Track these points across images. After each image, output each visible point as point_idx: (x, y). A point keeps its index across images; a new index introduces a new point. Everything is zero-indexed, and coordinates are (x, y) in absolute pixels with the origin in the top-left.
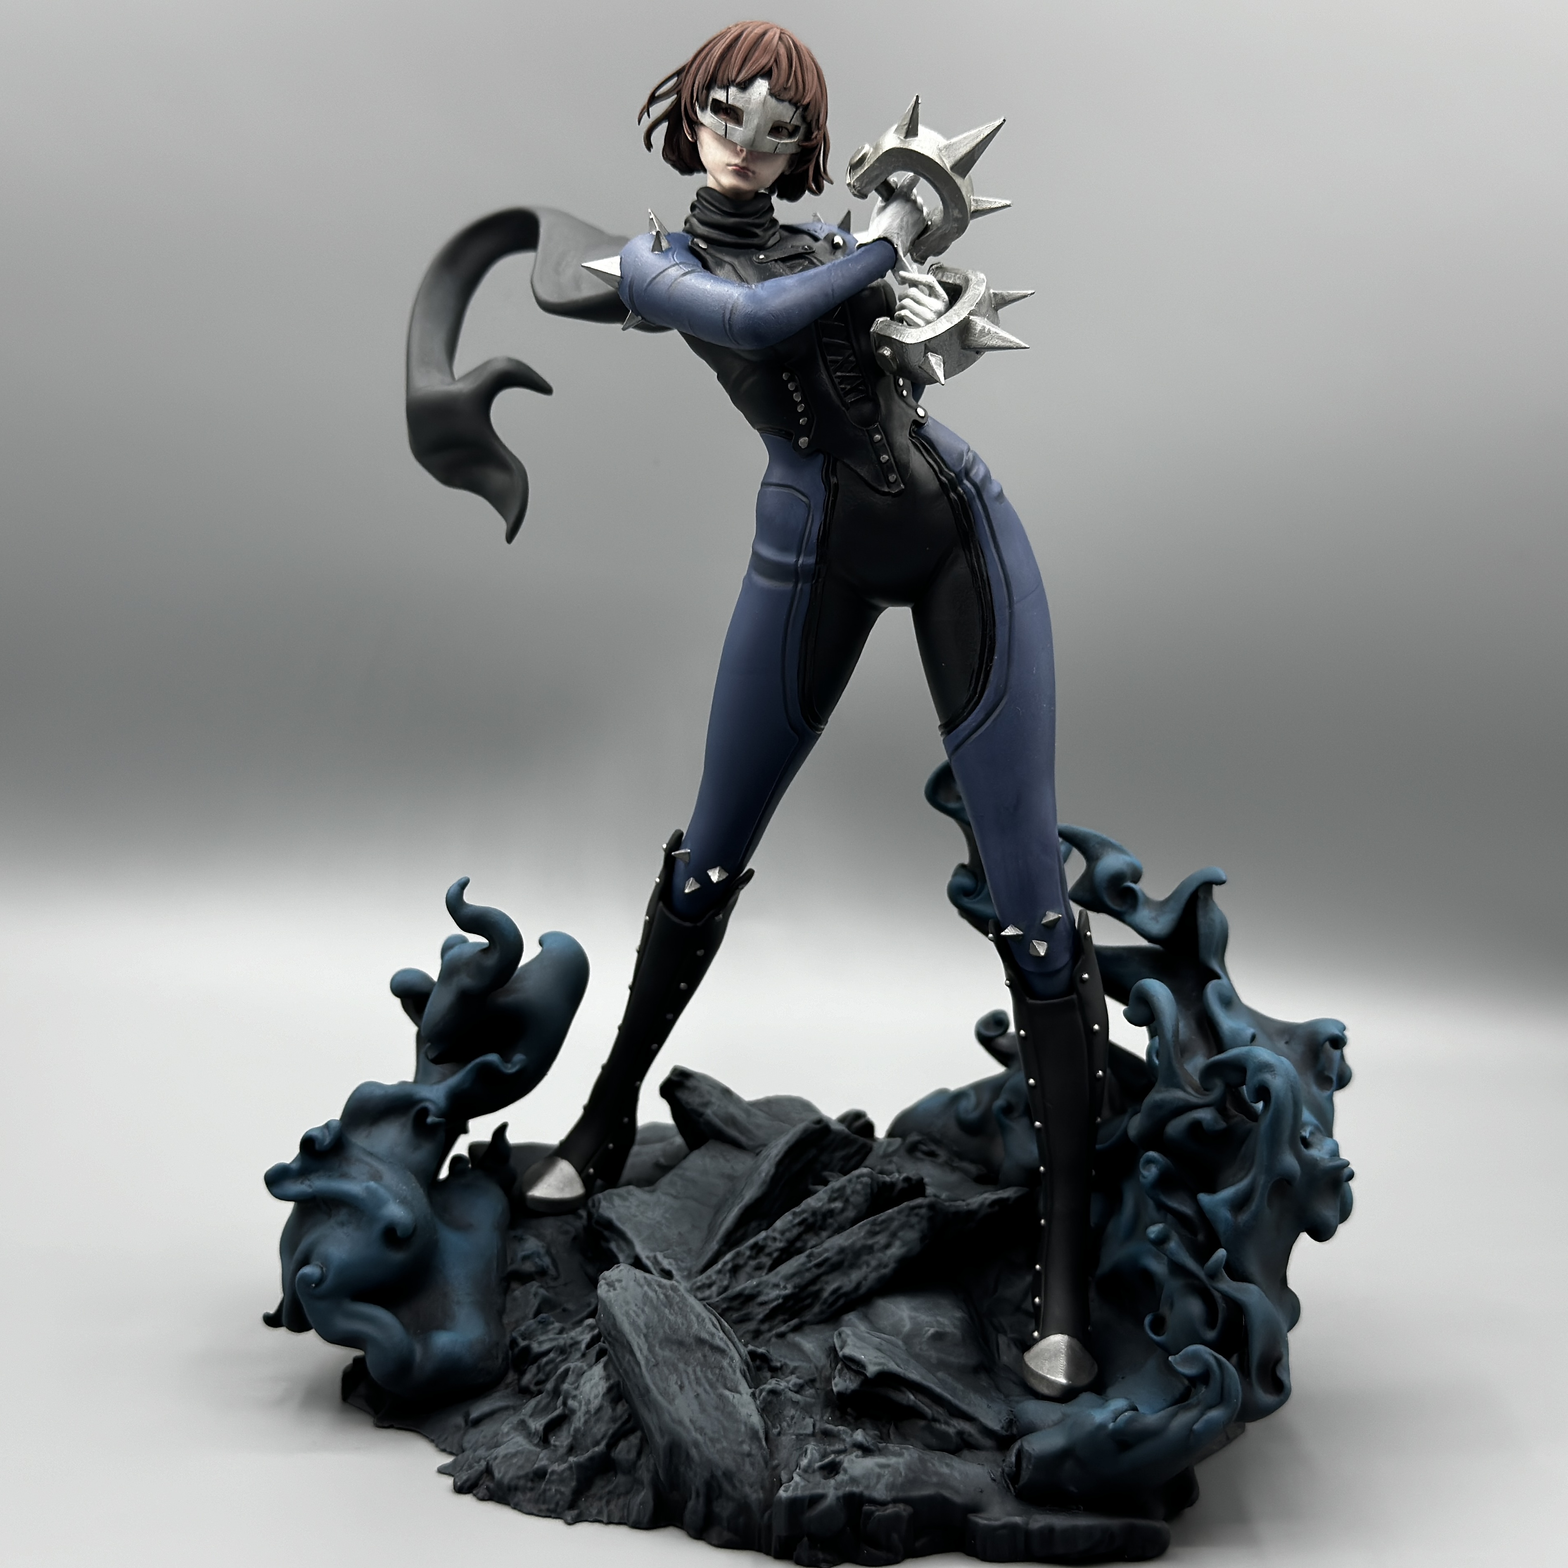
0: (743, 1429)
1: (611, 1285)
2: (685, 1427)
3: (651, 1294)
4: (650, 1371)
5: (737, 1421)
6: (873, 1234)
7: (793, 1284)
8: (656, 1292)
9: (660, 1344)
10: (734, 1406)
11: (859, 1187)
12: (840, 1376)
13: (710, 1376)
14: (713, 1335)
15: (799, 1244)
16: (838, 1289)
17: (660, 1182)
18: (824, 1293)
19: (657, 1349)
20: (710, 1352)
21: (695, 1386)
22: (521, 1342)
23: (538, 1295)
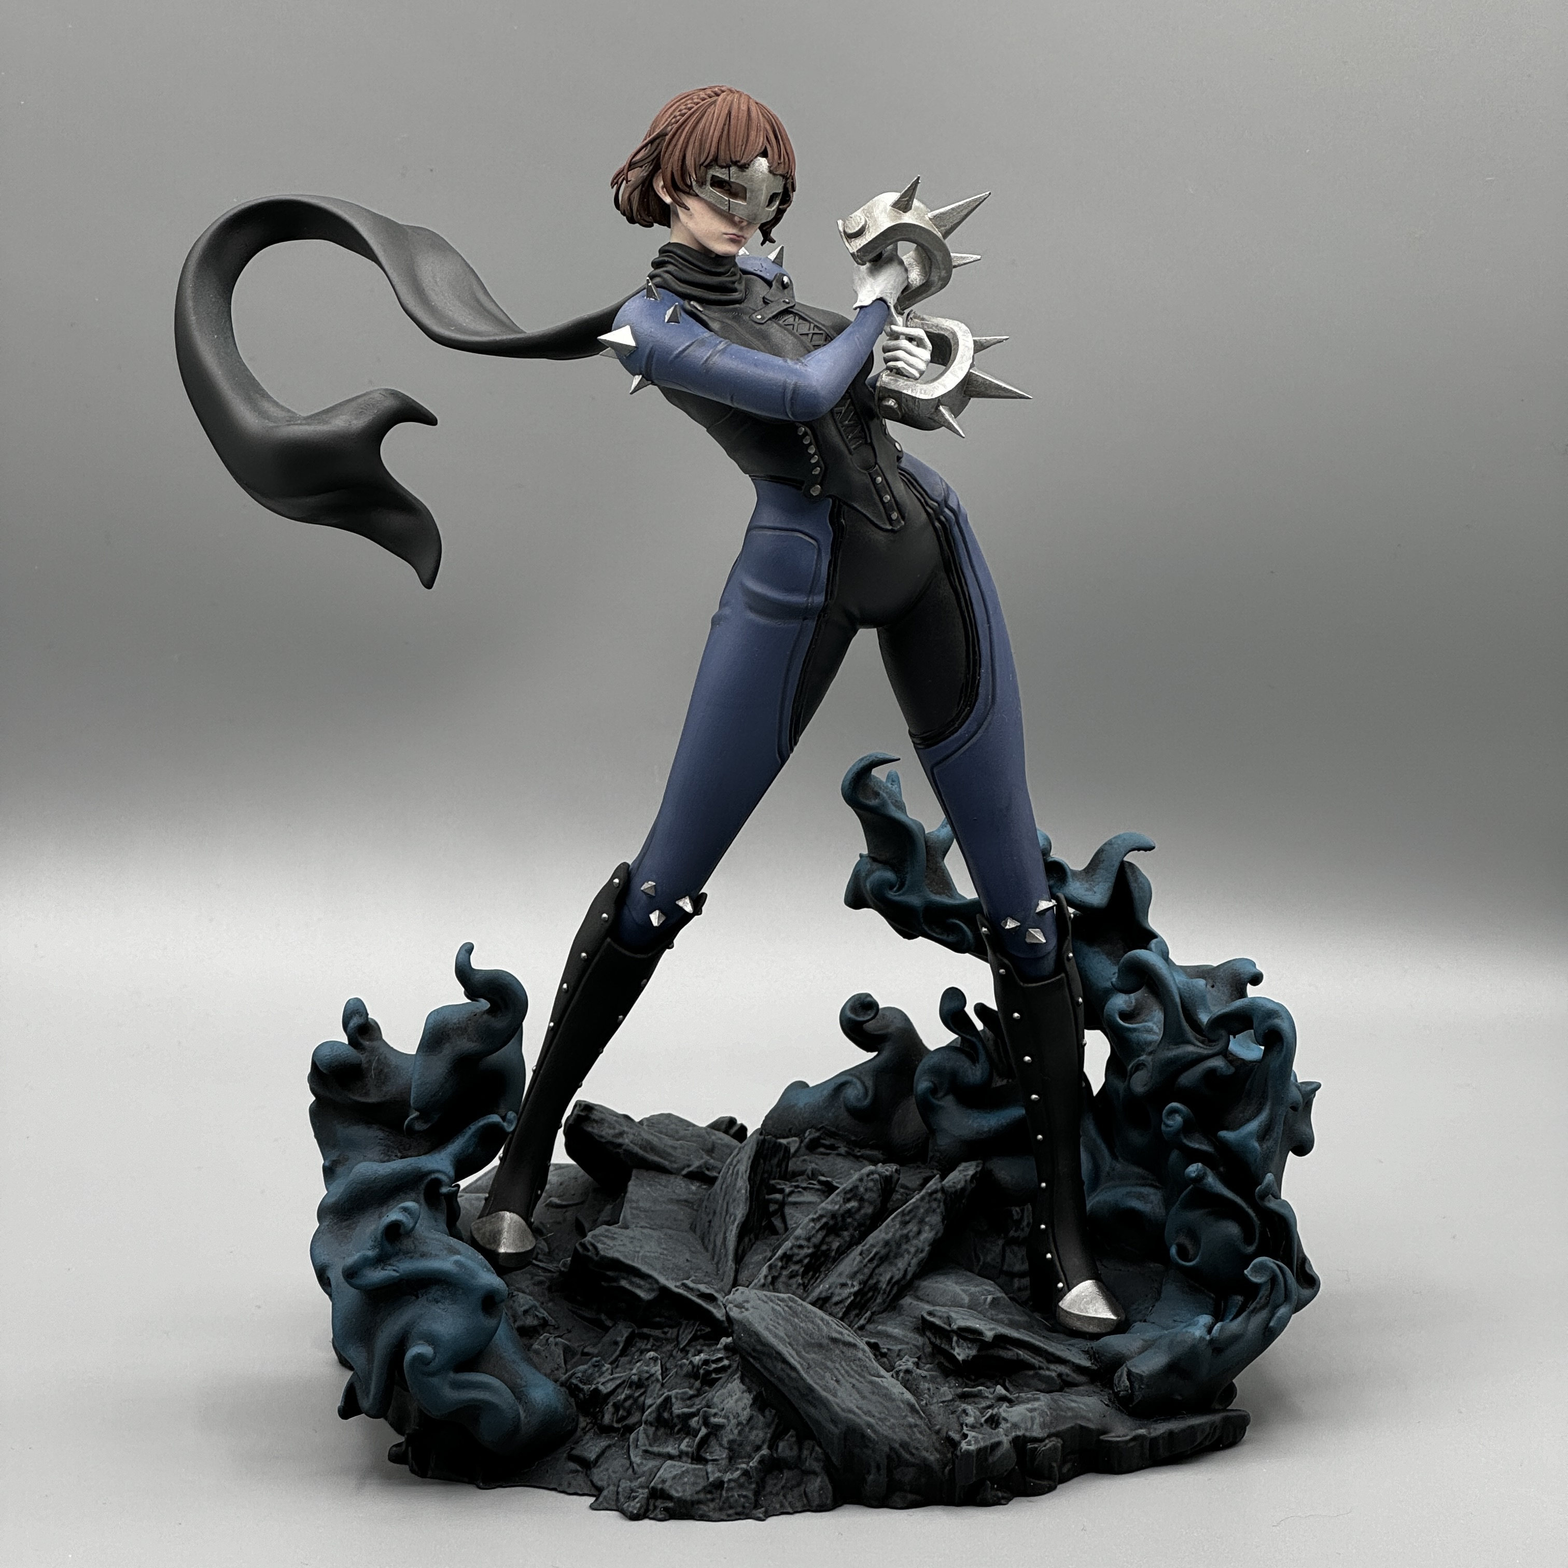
0: (901, 1406)
1: (739, 1306)
2: (854, 1413)
3: (778, 1308)
4: (807, 1373)
5: (893, 1400)
6: (905, 1223)
7: (858, 1281)
8: (779, 1305)
9: (804, 1349)
10: (887, 1389)
11: (871, 1184)
12: (958, 1347)
13: (856, 1368)
14: (841, 1333)
15: (824, 1247)
16: (892, 1278)
17: (624, 1217)
18: (881, 1284)
19: (803, 1353)
20: (845, 1349)
21: (848, 1378)
22: (585, 1387)
23: (556, 1344)
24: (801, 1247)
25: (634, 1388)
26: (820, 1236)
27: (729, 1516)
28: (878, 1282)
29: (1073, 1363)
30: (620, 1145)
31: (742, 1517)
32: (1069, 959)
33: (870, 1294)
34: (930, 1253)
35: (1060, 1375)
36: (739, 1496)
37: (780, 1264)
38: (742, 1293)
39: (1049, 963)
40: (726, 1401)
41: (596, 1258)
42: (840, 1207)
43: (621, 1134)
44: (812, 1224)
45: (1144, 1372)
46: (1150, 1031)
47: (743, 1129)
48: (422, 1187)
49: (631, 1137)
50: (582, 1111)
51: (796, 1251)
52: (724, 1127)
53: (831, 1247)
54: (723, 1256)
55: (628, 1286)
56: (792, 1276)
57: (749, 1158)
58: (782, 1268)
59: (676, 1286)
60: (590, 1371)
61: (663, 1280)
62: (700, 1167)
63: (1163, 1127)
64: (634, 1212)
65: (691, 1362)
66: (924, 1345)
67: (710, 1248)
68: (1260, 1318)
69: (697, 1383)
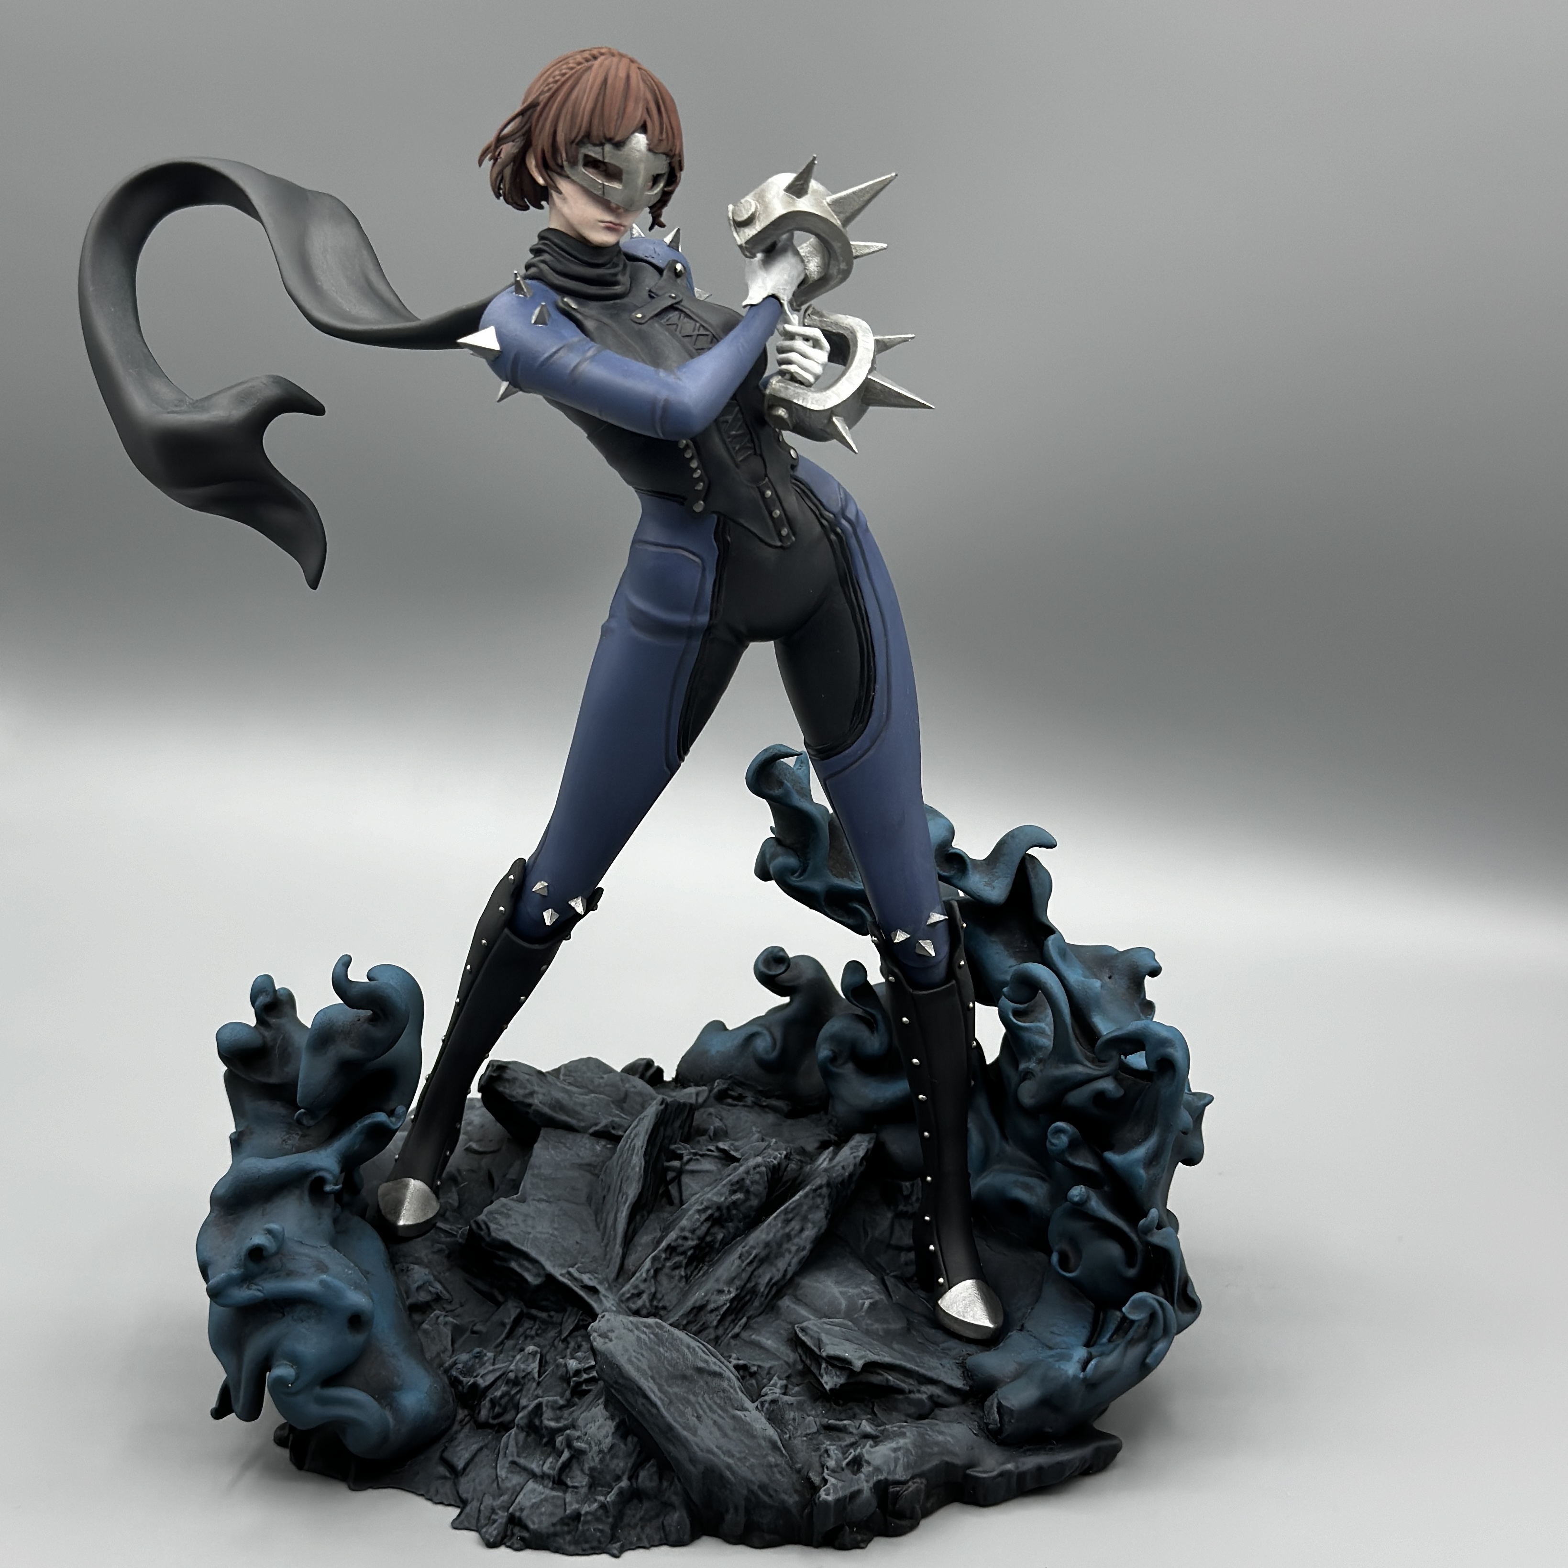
0: (763, 1443)
1: (603, 1335)
2: (713, 1453)
3: (643, 1336)
4: (668, 1410)
5: (753, 1437)
6: (787, 1222)
7: (735, 1287)
8: (645, 1333)
9: (667, 1381)
10: (749, 1424)
11: (757, 1177)
12: (826, 1373)
13: (718, 1401)
14: (706, 1362)
15: (708, 1239)
16: (771, 1279)
17: (524, 1186)
18: (760, 1286)
19: (666, 1387)
20: (709, 1379)
21: (709, 1414)
22: (465, 1380)
23: (446, 1324)
24: (685, 1238)
25: (511, 1385)
26: (704, 1228)
27: (584, 1550)
28: (756, 1285)
29: (945, 1384)
30: (530, 1105)
31: (597, 1552)
32: (960, 967)
33: (748, 1297)
34: (812, 1251)
35: (931, 1397)
36: (594, 1529)
37: (664, 1256)
39: (940, 972)
40: (589, 1426)
41: (488, 1239)
42: (726, 1198)
43: (532, 1094)
44: (697, 1216)
45: (1013, 1405)
46: (1042, 1033)
47: (660, 1071)
48: (307, 1184)
49: (541, 1097)
50: (494, 1071)
51: (680, 1241)
52: (640, 1069)
53: (715, 1238)
54: (611, 1239)
55: (518, 1270)
56: (676, 1267)
57: (647, 1132)
58: (667, 1259)
59: (561, 1275)
60: (470, 1363)
61: (549, 1267)
62: (606, 1126)
63: (1048, 1144)
64: (535, 1180)
65: (565, 1365)
66: (795, 1362)
67: (602, 1226)
68: (1136, 1351)
69: (568, 1394)
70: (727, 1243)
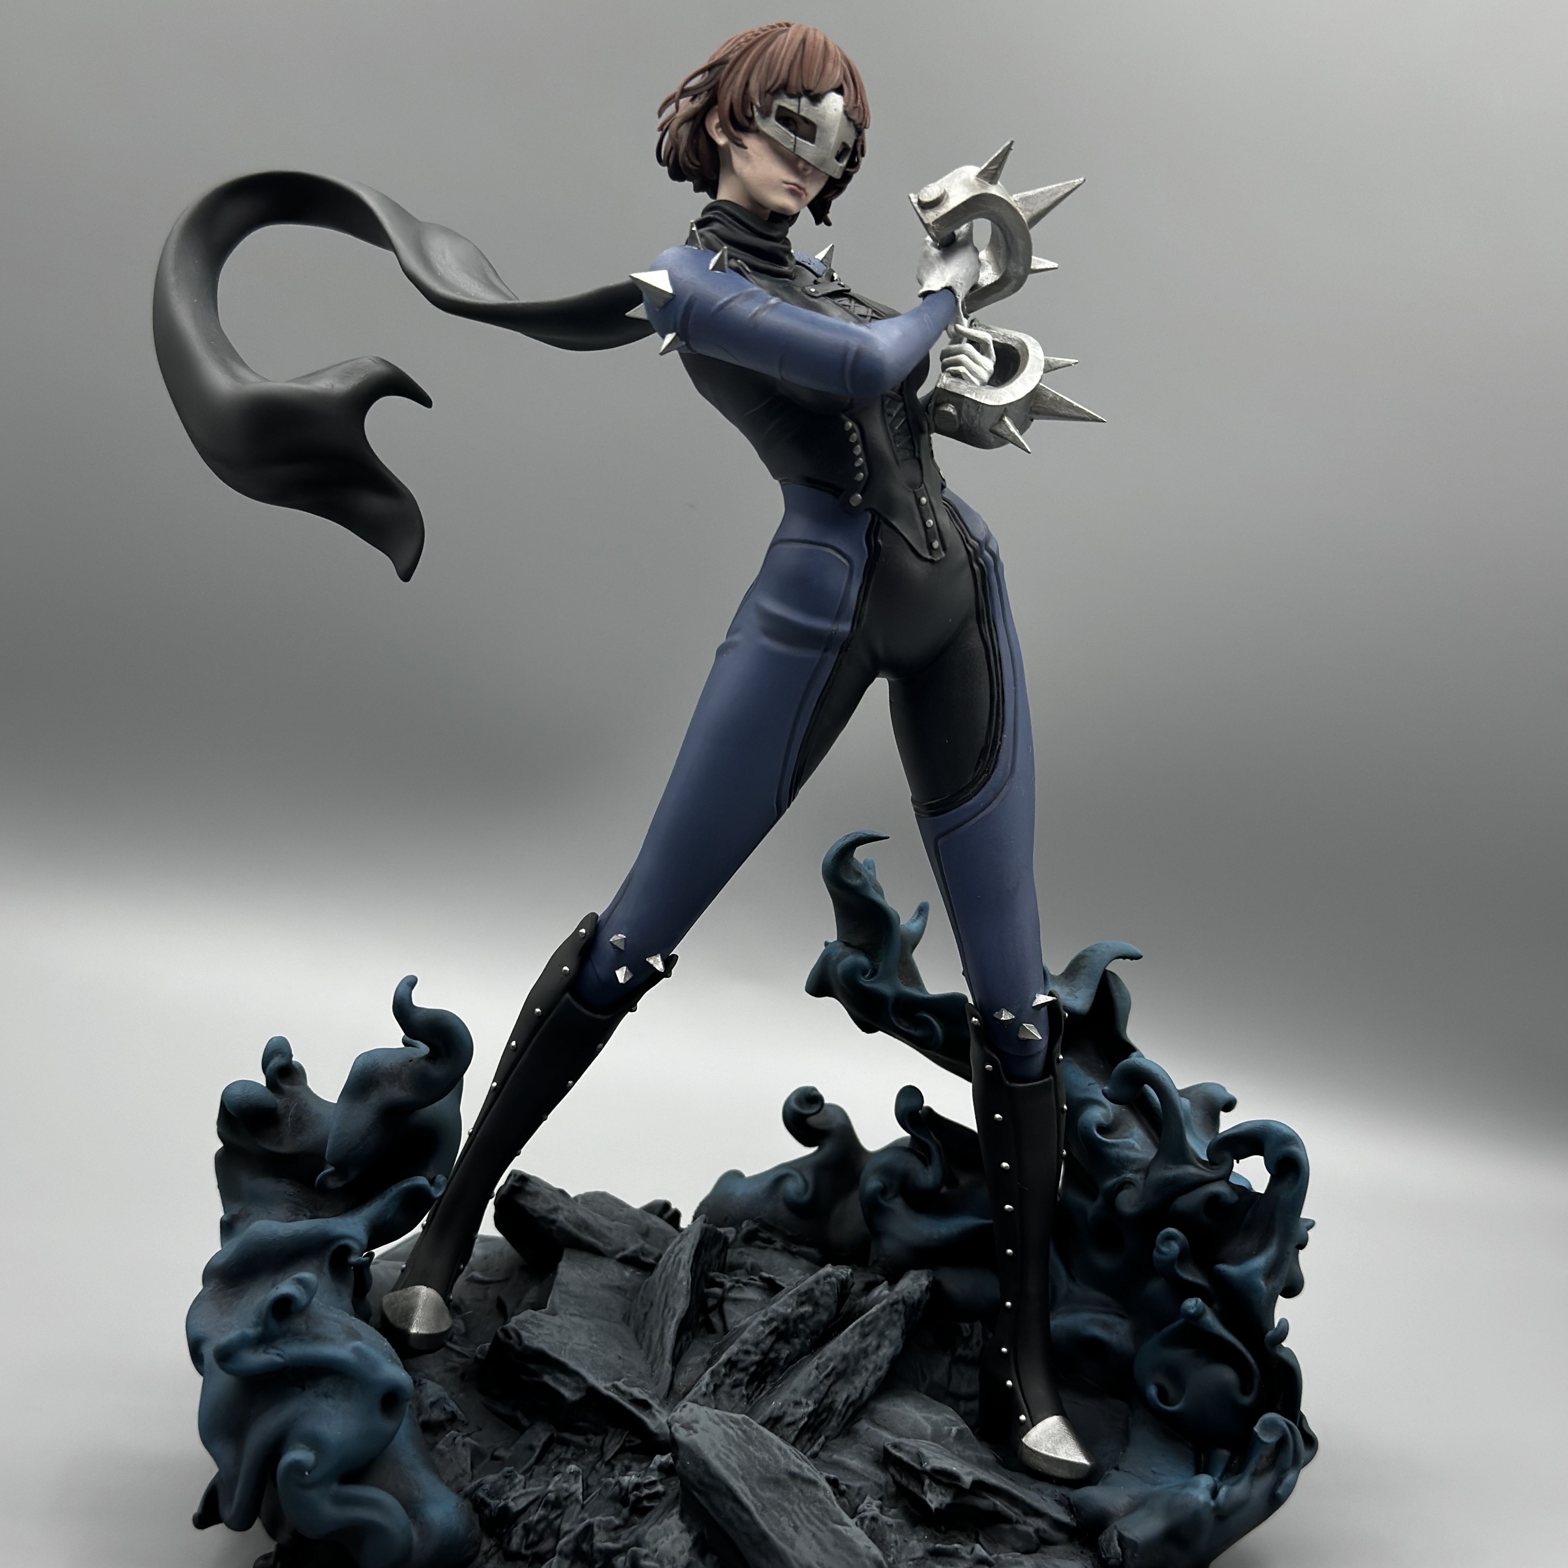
0: (868, 1562)
1: (687, 1426)
3: (730, 1431)
4: (762, 1516)
5: (859, 1555)
6: (864, 1336)
7: (813, 1400)
8: (732, 1428)
9: (759, 1485)
10: (851, 1540)
11: (828, 1288)
12: (931, 1491)
13: (816, 1512)
14: (800, 1466)
15: (772, 1355)
16: (847, 1398)
17: (552, 1302)
18: (836, 1404)
19: (758, 1490)
20: (804, 1487)
21: (809, 1526)
22: (493, 1502)
23: (464, 1445)
24: (747, 1352)
25: (549, 1508)
26: (769, 1342)
28: (833, 1402)
29: (1052, 1518)
30: (554, 1222)
32: (1059, 1061)
33: (826, 1414)
34: (888, 1372)
35: (1037, 1531)
37: (723, 1371)
38: (691, 1410)
39: (1038, 1063)
40: (660, 1541)
41: (518, 1348)
42: (793, 1310)
43: (556, 1210)
44: (761, 1328)
45: (1137, 1537)
46: (1132, 1148)
47: (677, 1215)
48: (328, 1254)
49: (566, 1213)
50: (517, 1181)
51: (742, 1356)
52: (658, 1210)
53: (779, 1355)
54: (659, 1354)
55: (551, 1383)
56: (735, 1385)
57: (693, 1247)
58: (725, 1375)
59: (606, 1388)
60: (500, 1483)
61: (592, 1379)
62: (635, 1251)
63: (1155, 1253)
64: (563, 1295)
65: (618, 1483)
66: (887, 1483)
67: (645, 1344)
68: (1265, 1483)
69: (625, 1511)
70: (794, 1362)
